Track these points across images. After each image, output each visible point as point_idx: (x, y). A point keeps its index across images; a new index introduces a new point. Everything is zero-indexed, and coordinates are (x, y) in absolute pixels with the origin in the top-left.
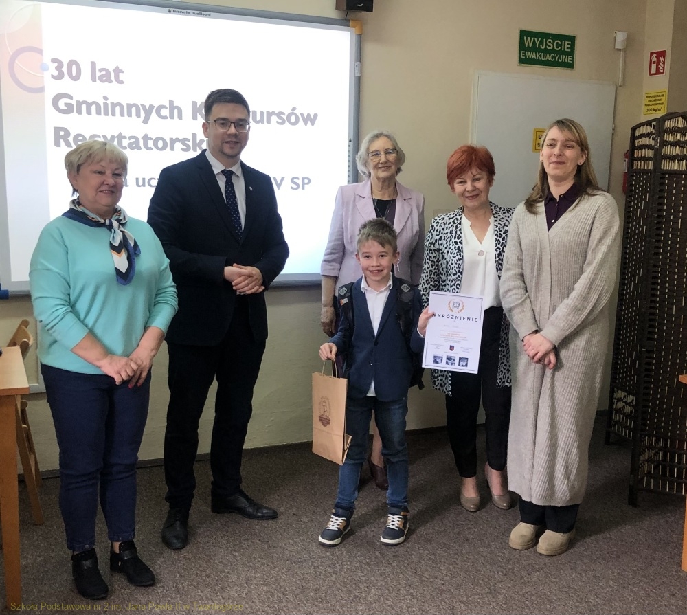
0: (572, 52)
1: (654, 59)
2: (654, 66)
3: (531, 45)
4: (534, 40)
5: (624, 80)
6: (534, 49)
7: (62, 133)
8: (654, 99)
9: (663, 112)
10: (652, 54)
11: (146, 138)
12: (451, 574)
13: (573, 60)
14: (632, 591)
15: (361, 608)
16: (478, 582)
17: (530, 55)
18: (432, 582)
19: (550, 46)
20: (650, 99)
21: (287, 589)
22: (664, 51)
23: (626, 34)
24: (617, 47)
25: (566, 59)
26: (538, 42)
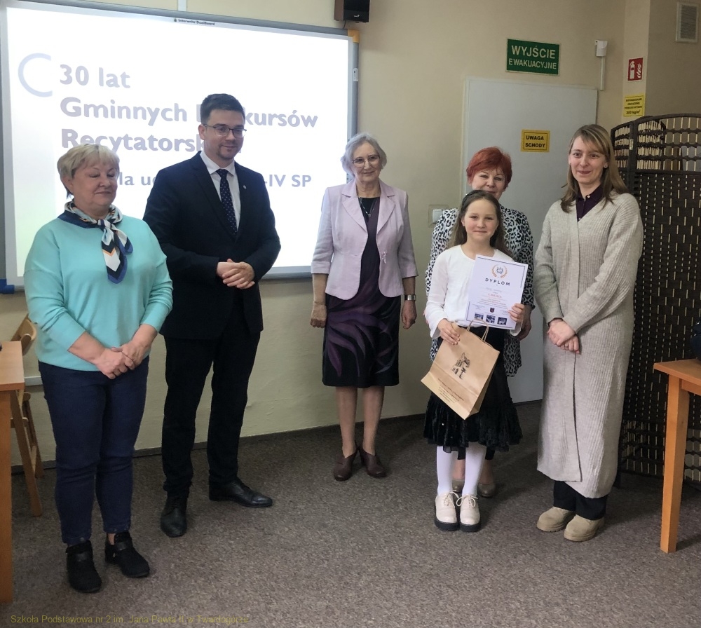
0: (556, 60)
1: (633, 66)
2: (632, 72)
3: (518, 54)
4: (521, 48)
5: (605, 84)
6: (521, 57)
7: (70, 135)
8: (634, 102)
9: (642, 114)
10: (630, 61)
11: (152, 139)
12: (440, 558)
13: (557, 67)
14: (612, 572)
15: (351, 595)
16: (466, 567)
17: (517, 62)
18: (421, 567)
20: (630, 102)
21: (280, 577)
22: (642, 59)
23: (606, 43)
24: (598, 54)
25: (551, 66)
26: (524, 51)
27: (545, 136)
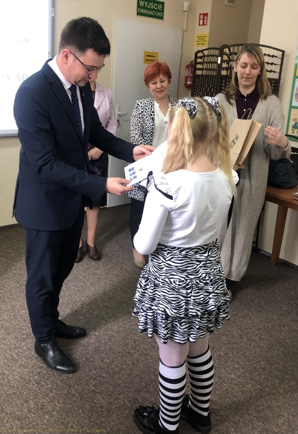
0: (162, 11)
1: (202, 17)
2: (201, 21)
3: (143, 6)
4: (144, 3)
5: (187, 27)
6: (144, 7)
8: (201, 38)
10: (200, 14)
13: (163, 15)
17: (142, 11)
19: (152, 7)
20: (199, 38)
22: (208, 13)
23: (189, 3)
24: (184, 10)
25: (159, 14)
26: (146, 4)
27: (156, 55)
